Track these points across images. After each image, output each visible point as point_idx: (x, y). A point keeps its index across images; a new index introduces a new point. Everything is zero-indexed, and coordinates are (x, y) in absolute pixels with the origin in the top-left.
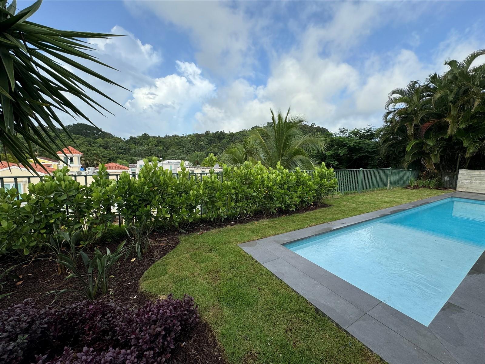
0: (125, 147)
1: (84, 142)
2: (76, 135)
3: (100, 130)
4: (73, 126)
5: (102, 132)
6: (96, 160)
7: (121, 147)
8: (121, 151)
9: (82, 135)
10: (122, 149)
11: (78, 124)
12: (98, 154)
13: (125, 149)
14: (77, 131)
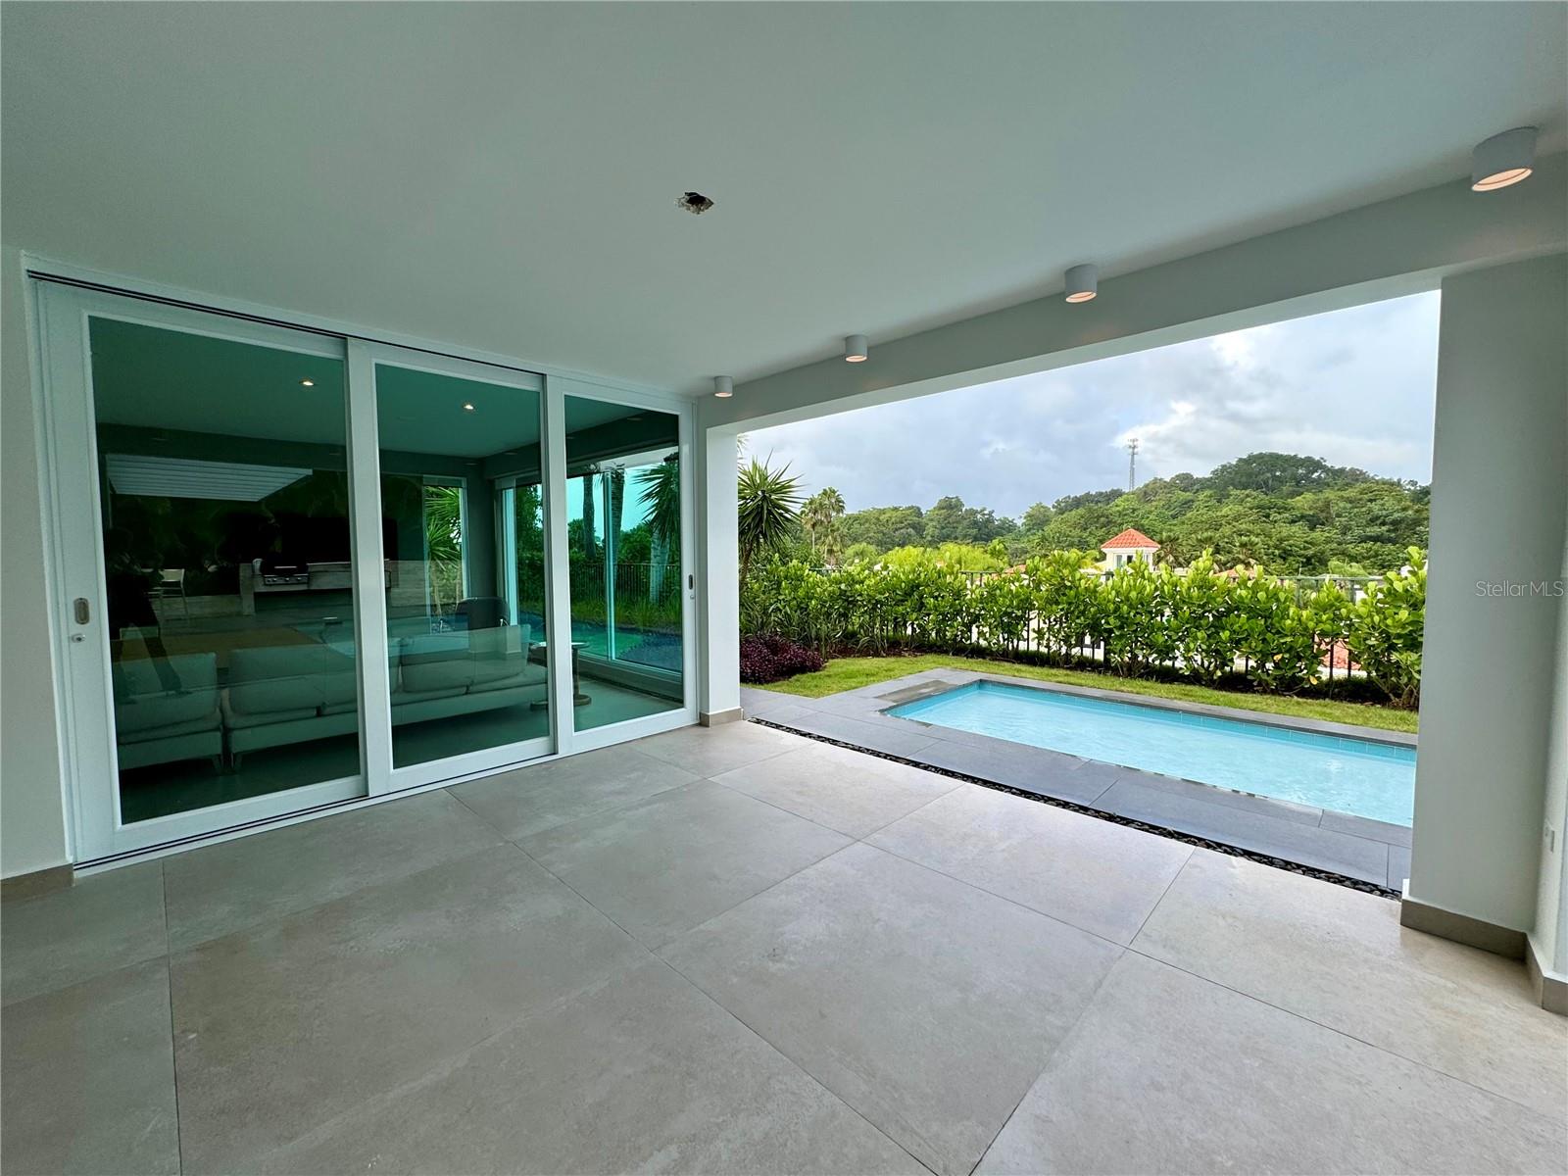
0: (1396, 515)
1: (1251, 509)
2: (1238, 492)
3: (1317, 465)
4: (1236, 466)
5: (1326, 470)
6: (1243, 562)
7: (1378, 518)
8: (1375, 530)
9: (1258, 487)
10: (1383, 524)
11: (1249, 456)
12: (1251, 544)
13: (1395, 523)
14: (1244, 479)
